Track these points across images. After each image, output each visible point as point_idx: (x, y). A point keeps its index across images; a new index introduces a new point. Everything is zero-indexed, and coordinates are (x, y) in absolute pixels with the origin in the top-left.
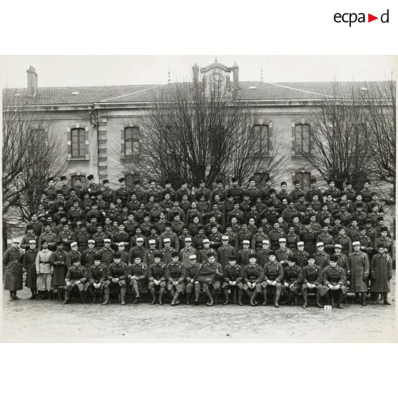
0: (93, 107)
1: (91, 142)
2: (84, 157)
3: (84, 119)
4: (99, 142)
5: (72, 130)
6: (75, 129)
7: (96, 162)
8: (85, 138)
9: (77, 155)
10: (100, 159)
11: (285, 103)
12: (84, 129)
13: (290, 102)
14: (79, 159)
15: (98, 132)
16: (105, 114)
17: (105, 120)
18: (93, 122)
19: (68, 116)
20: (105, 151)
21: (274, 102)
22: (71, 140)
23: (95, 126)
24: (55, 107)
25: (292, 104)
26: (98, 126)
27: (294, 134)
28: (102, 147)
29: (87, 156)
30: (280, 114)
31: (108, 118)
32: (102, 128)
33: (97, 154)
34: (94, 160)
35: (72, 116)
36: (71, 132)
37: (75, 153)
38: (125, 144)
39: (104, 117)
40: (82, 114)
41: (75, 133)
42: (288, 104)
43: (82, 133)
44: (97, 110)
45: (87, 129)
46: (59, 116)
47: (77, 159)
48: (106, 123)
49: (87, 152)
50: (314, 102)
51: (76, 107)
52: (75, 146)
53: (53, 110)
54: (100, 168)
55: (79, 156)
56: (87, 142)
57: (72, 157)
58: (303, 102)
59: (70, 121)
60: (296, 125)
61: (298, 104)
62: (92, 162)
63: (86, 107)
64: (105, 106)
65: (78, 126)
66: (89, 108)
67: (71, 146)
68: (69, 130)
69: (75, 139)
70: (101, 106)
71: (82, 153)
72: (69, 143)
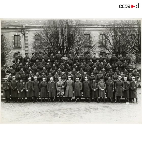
0: (22, 27)
1: (22, 40)
2: (19, 46)
3: (19, 32)
4: (25, 40)
5: (14, 36)
6: (16, 35)
8: (20, 39)
9: (17, 45)
10: (26, 47)
11: (96, 26)
12: (19, 36)
13: (98, 26)
14: (17, 47)
15: (25, 37)
16: (27, 30)
17: (27, 32)
19: (13, 30)
20: (27, 44)
21: (92, 26)
22: (14, 40)
23: (23, 34)
24: (8, 27)
25: (99, 26)
26: (25, 34)
27: (99, 38)
28: (26, 42)
29: (20, 46)
30: (94, 30)
31: (28, 31)
33: (24, 45)
34: (23, 47)
35: (14, 30)
36: (14, 37)
38: (35, 41)
39: (27, 31)
40: (18, 30)
41: (16, 37)
42: (97, 27)
43: (18, 37)
44: (24, 28)
45: (20, 36)
46: (9, 30)
47: (16, 47)
48: (27, 33)
49: (20, 44)
50: (107, 26)
51: (16, 27)
52: (16, 42)
53: (7, 28)
54: (26, 51)
55: (17, 46)
56: (20, 41)
57: (15, 46)
58: (103, 26)
59: (14, 32)
60: (100, 34)
61: (101, 26)
62: (22, 48)
63: (20, 27)
64: (27, 26)
65: (17, 34)
66: (21, 27)
68: (13, 36)
69: (16, 39)
70: (25, 26)
72: (13, 41)
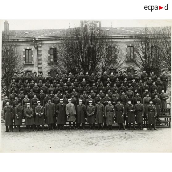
0: (35, 39)
1: (35, 56)
2: (31, 63)
3: (31, 45)
4: (38, 55)
5: (25, 50)
6: (27, 49)
7: (37, 65)
8: (32, 54)
9: (28, 62)
10: (39, 64)
12: (31, 50)
14: (29, 64)
15: (38, 51)
16: (41, 43)
17: (41, 45)
18: (35, 46)
20: (41, 59)
22: (25, 55)
23: (36, 48)
24: (17, 39)
25: (126, 37)
27: (127, 51)
29: (33, 62)
30: (120, 42)
31: (42, 44)
32: (39, 49)
33: (37, 61)
35: (25, 43)
37: (27, 61)
38: (50, 56)
39: (40, 44)
40: (30, 42)
41: (27, 51)
42: (124, 37)
44: (37, 40)
45: (32, 50)
46: (19, 44)
48: (41, 47)
49: (33, 60)
50: (135, 36)
51: (27, 39)
52: (27, 58)
53: (16, 41)
54: (39, 68)
55: (29, 63)
56: (32, 56)
57: (26, 63)
59: (25, 46)
61: (128, 37)
62: (35, 65)
63: (32, 39)
64: (40, 38)
65: (28, 48)
67: (25, 57)
69: (27, 54)
71: (30, 61)
